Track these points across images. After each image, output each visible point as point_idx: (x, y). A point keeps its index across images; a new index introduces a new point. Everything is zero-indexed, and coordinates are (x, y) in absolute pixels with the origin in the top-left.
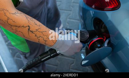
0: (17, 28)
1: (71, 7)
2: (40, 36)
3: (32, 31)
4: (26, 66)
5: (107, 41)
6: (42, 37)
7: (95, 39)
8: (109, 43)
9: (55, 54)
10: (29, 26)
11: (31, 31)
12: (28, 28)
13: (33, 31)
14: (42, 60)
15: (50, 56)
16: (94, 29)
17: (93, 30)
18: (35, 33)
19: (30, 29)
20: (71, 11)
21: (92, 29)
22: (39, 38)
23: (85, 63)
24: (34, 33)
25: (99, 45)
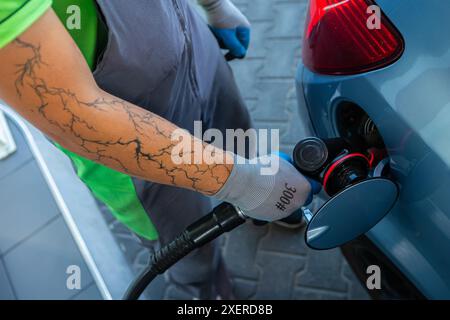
0: (101, 147)
1: (286, 112)
2: (176, 168)
3: (147, 155)
4: (152, 263)
5: (380, 166)
6: (181, 170)
9: (232, 218)
10: (136, 141)
11: (144, 155)
12: (136, 145)
13: (151, 155)
14: (196, 240)
15: (217, 227)
16: (338, 136)
17: (337, 138)
18: (159, 159)
19: (142, 150)
20: (285, 121)
21: (334, 137)
22: (172, 174)
23: (317, 234)
24: (155, 158)
25: (353, 176)
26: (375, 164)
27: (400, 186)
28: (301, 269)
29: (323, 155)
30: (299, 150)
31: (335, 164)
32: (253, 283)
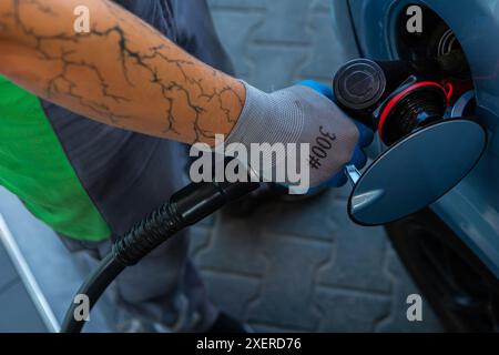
2: (175, 84)
5: (462, 103)
6: (181, 88)
7: (405, 90)
8: (471, 112)
11: (131, 54)
13: (141, 54)
14: (184, 215)
18: (152, 64)
19: (128, 45)
22: (169, 94)
24: (145, 61)
25: (423, 116)
26: (455, 98)
27: (490, 134)
28: (325, 261)
29: (377, 85)
30: (343, 77)
31: (395, 99)
32: (255, 281)
